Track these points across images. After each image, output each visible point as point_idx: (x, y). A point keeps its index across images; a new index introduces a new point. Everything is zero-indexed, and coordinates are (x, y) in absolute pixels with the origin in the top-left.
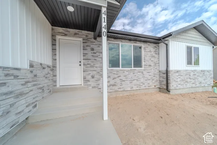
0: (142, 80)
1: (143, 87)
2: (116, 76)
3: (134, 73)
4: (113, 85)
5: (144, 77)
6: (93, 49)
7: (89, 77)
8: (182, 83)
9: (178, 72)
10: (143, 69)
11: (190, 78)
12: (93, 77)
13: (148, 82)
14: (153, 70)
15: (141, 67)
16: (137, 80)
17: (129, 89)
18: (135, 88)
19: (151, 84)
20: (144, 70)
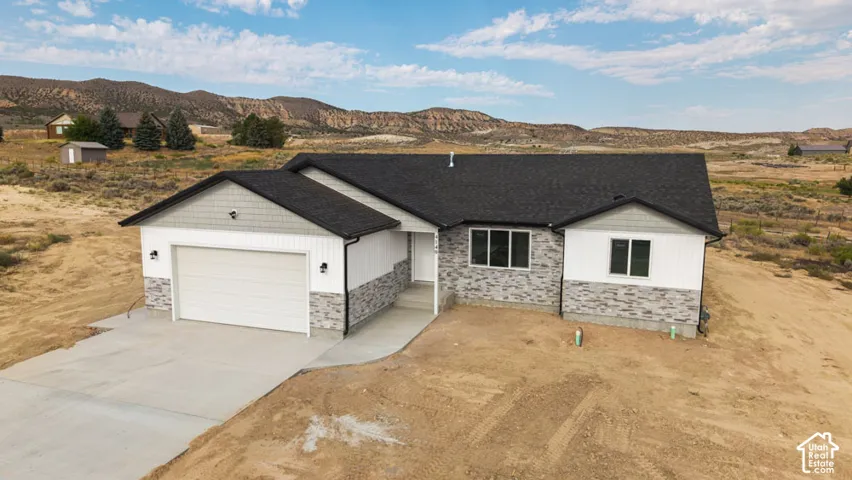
0: (526, 288)
1: (527, 300)
2: (480, 277)
3: (510, 276)
4: (476, 290)
5: (530, 284)
6: (450, 240)
7: (444, 275)
8: (592, 304)
9: (581, 284)
10: (529, 270)
11: (615, 300)
12: (449, 275)
13: (539, 293)
14: (550, 274)
15: (526, 265)
16: (516, 287)
17: (501, 299)
18: (511, 299)
19: (544, 297)
20: (532, 272)
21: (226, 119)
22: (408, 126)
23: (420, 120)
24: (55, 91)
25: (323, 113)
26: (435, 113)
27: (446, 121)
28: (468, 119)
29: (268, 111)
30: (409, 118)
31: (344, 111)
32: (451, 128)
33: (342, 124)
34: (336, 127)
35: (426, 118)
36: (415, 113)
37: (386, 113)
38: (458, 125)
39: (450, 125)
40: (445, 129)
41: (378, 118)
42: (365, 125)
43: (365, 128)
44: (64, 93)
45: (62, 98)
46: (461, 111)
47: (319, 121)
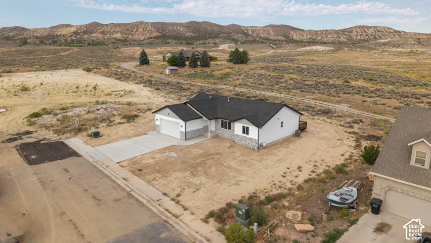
2: (222, 131)
4: (222, 134)
8: (239, 140)
9: (237, 135)
10: (231, 130)
11: (243, 139)
21: (244, 37)
22: (340, 38)
23: (347, 34)
24: (175, 28)
25: (292, 32)
26: (357, 29)
27: (364, 34)
28: (379, 31)
29: (264, 32)
30: (341, 32)
31: (303, 30)
32: (367, 37)
33: (301, 38)
34: (298, 39)
35: (351, 32)
36: (345, 30)
37: (327, 30)
38: (372, 35)
39: (366, 35)
40: (362, 38)
41: (322, 33)
42: (314, 37)
43: (313, 39)
44: (179, 28)
45: (178, 31)
46: (375, 27)
47: (289, 37)
